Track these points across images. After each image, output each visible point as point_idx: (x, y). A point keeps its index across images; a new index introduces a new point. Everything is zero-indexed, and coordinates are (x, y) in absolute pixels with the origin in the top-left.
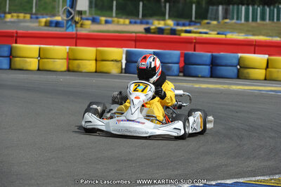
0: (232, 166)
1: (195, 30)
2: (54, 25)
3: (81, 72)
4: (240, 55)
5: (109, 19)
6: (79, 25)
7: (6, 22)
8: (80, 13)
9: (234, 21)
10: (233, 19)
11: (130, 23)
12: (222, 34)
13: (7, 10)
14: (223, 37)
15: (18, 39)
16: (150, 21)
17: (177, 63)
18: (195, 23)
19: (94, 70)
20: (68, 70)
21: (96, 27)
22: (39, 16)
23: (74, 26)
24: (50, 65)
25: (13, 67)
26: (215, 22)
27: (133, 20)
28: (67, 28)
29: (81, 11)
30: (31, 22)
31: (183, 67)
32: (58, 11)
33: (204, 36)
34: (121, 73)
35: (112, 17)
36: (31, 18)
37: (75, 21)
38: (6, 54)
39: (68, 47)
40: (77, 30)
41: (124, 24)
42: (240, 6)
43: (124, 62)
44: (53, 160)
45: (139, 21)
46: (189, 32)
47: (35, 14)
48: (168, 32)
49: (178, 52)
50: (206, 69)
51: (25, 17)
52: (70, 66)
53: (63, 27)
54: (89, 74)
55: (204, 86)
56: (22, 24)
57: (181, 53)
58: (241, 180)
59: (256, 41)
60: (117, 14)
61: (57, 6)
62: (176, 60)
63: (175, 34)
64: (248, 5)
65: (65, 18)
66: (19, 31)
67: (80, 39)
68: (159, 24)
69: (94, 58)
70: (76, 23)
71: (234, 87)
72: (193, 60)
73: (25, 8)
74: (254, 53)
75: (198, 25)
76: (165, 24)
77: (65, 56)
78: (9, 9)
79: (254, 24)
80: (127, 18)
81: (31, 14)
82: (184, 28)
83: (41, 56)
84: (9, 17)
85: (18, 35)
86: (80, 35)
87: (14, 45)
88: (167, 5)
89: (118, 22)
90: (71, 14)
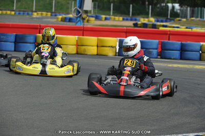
0: (194, 123)
1: (170, 25)
2: (68, 20)
3: (86, 55)
4: (202, 43)
5: (108, 16)
6: (85, 21)
7: (34, 18)
8: (86, 12)
9: (199, 19)
10: (197, 17)
11: (123, 19)
12: (189, 28)
13: (34, 10)
14: (190, 30)
15: (41, 31)
16: (138, 18)
17: (156, 49)
18: (171, 20)
19: (96, 53)
20: (77, 53)
21: (98, 23)
22: (57, 14)
23: (82, 21)
24: (64, 49)
26: (184, 20)
27: (125, 18)
28: (77, 23)
29: (87, 11)
30: (51, 18)
31: (160, 52)
32: (71, 11)
33: (176, 29)
34: (116, 55)
35: (110, 15)
36: (51, 15)
37: (83, 18)
38: (32, 41)
39: (77, 37)
40: (84, 25)
41: (119, 21)
42: (203, 8)
43: (118, 48)
44: (64, 118)
45: (129, 18)
46: (166, 26)
47: (54, 12)
48: (151, 26)
49: (157, 41)
50: (177, 54)
51: (47, 14)
52: (79, 50)
53: (74, 22)
54: (92, 56)
55: (175, 66)
56: (45, 20)
57: (159, 42)
58: (200, 134)
60: (113, 13)
61: (70, 7)
62: (155, 46)
63: (155, 28)
65: (75, 16)
66: (41, 25)
67: (86, 30)
68: (144, 20)
69: (96, 45)
70: (83, 19)
71: (197, 67)
72: (168, 47)
73: (47, 7)
75: (173, 21)
76: (149, 21)
77: (75, 43)
78: (36, 9)
80: (121, 16)
81: (52, 12)
82: (162, 24)
84: (35, 14)
85: (41, 27)
86: (86, 28)
87: (38, 35)
88: (150, 7)
89: (114, 19)
90: (80, 13)
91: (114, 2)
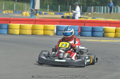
1: (83, 17)
3: (37, 35)
4: (104, 27)
5: (46, 12)
7: (4, 14)
9: (98, 13)
11: (55, 14)
12: (94, 18)
15: (11, 22)
16: (63, 13)
17: (78, 31)
19: (43, 34)
20: (32, 34)
21: (41, 16)
22: (17, 12)
24: (24, 32)
25: (9, 33)
26: (90, 13)
27: (56, 13)
28: (31, 17)
31: (80, 32)
32: (25, 9)
34: (54, 35)
37: (34, 14)
38: (6, 27)
39: (32, 25)
40: (35, 17)
41: (52, 15)
42: (101, 7)
43: (55, 31)
45: (58, 13)
46: (80, 18)
47: (15, 11)
48: (72, 18)
49: (78, 26)
50: (90, 33)
51: (11, 12)
52: (33, 32)
54: (41, 36)
55: (90, 40)
56: (10, 15)
59: (110, 21)
60: (49, 10)
62: (77, 29)
63: (74, 18)
64: (104, 6)
66: (11, 18)
67: (37, 21)
68: (67, 14)
69: (43, 29)
71: (102, 41)
72: (84, 30)
73: (11, 8)
74: (110, 26)
75: (83, 14)
76: (69, 15)
77: (31, 29)
78: (4, 9)
79: (107, 14)
80: (53, 12)
81: (14, 11)
83: (21, 28)
84: (4, 12)
85: (11, 20)
86: (37, 19)
87: (9, 24)
88: (70, 6)
89: (50, 14)
90: (33, 11)
91: (49, 4)
